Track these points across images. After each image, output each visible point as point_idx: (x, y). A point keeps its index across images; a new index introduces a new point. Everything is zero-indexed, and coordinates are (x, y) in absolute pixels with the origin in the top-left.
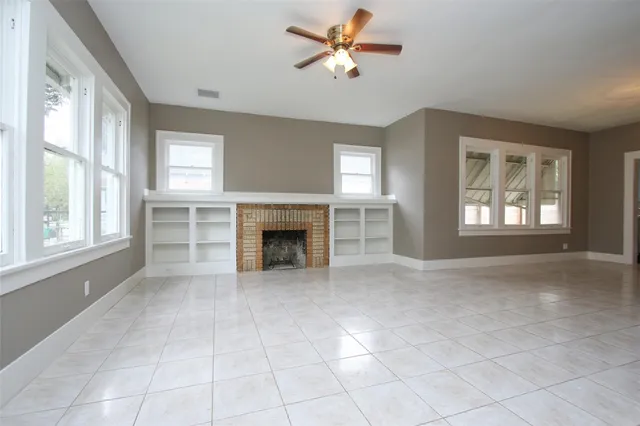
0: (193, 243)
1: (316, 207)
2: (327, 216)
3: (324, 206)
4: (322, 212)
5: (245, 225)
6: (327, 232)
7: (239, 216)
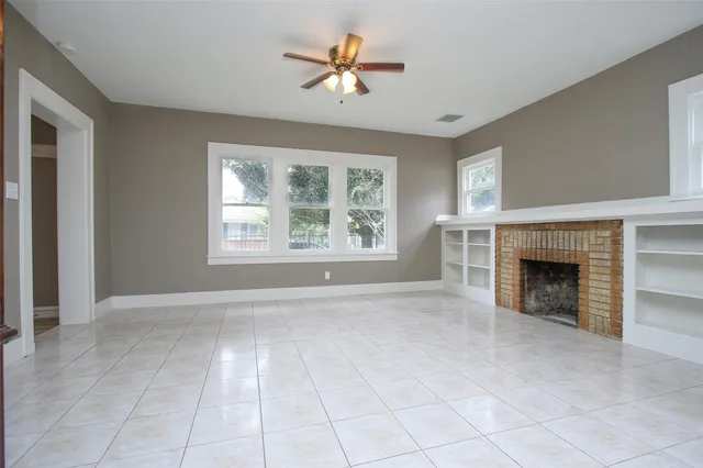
0: (465, 265)
1: (597, 224)
2: (617, 242)
3: (611, 221)
4: (608, 233)
5: (503, 249)
6: (617, 272)
7: (498, 239)
